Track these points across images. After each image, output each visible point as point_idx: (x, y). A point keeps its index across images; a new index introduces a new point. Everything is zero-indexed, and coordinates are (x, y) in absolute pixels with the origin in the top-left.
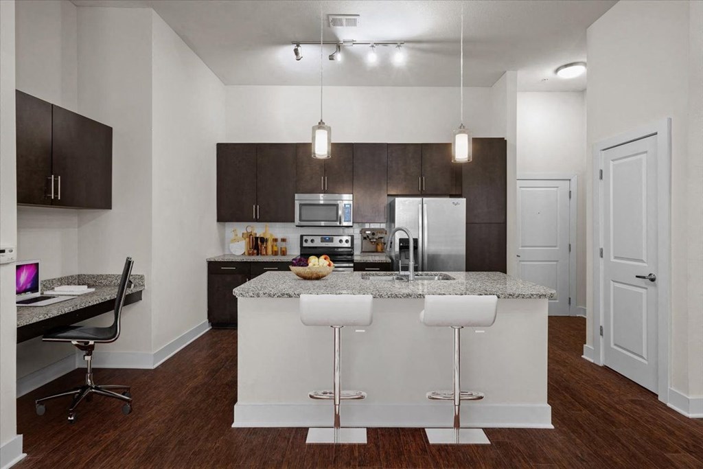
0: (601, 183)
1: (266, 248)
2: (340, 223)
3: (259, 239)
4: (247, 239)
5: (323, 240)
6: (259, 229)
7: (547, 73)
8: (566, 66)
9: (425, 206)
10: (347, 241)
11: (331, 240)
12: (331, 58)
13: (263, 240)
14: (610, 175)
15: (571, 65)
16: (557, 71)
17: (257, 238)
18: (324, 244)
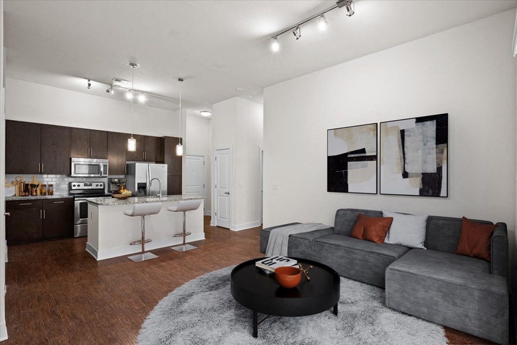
0: (216, 162)
1: (36, 191)
2: (101, 175)
3: (29, 185)
4: (17, 186)
5: (86, 185)
6: (28, 179)
7: (198, 112)
8: (204, 111)
9: (150, 167)
10: (101, 185)
11: (91, 185)
12: (108, 91)
13: (33, 186)
14: (218, 159)
15: (206, 112)
16: (201, 112)
17: (27, 185)
18: (86, 188)
